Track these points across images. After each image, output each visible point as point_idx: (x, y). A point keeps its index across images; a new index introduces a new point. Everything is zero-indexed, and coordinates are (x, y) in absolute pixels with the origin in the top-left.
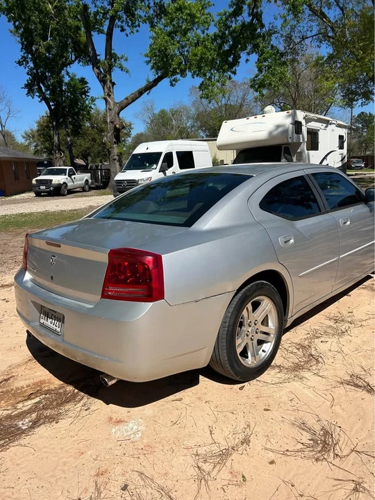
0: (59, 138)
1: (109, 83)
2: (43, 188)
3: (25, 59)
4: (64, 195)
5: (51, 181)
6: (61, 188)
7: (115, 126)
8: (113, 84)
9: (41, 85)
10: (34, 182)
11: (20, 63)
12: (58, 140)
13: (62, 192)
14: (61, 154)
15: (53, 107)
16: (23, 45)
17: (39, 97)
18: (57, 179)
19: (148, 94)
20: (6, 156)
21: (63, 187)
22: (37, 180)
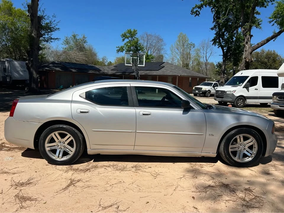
0: (225, 66)
1: (248, 36)
2: (197, 91)
3: (215, 26)
4: (207, 97)
5: (202, 88)
6: (206, 93)
7: (246, 61)
8: (251, 36)
9: (221, 39)
10: (194, 88)
11: (212, 29)
12: (225, 68)
13: (206, 95)
14: (224, 75)
15: (225, 51)
16: (214, 20)
17: (218, 45)
18: (205, 88)
19: (274, 41)
20: (186, 75)
21: (207, 92)
22: (195, 87)
